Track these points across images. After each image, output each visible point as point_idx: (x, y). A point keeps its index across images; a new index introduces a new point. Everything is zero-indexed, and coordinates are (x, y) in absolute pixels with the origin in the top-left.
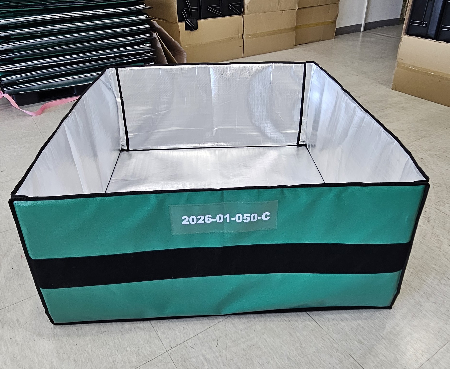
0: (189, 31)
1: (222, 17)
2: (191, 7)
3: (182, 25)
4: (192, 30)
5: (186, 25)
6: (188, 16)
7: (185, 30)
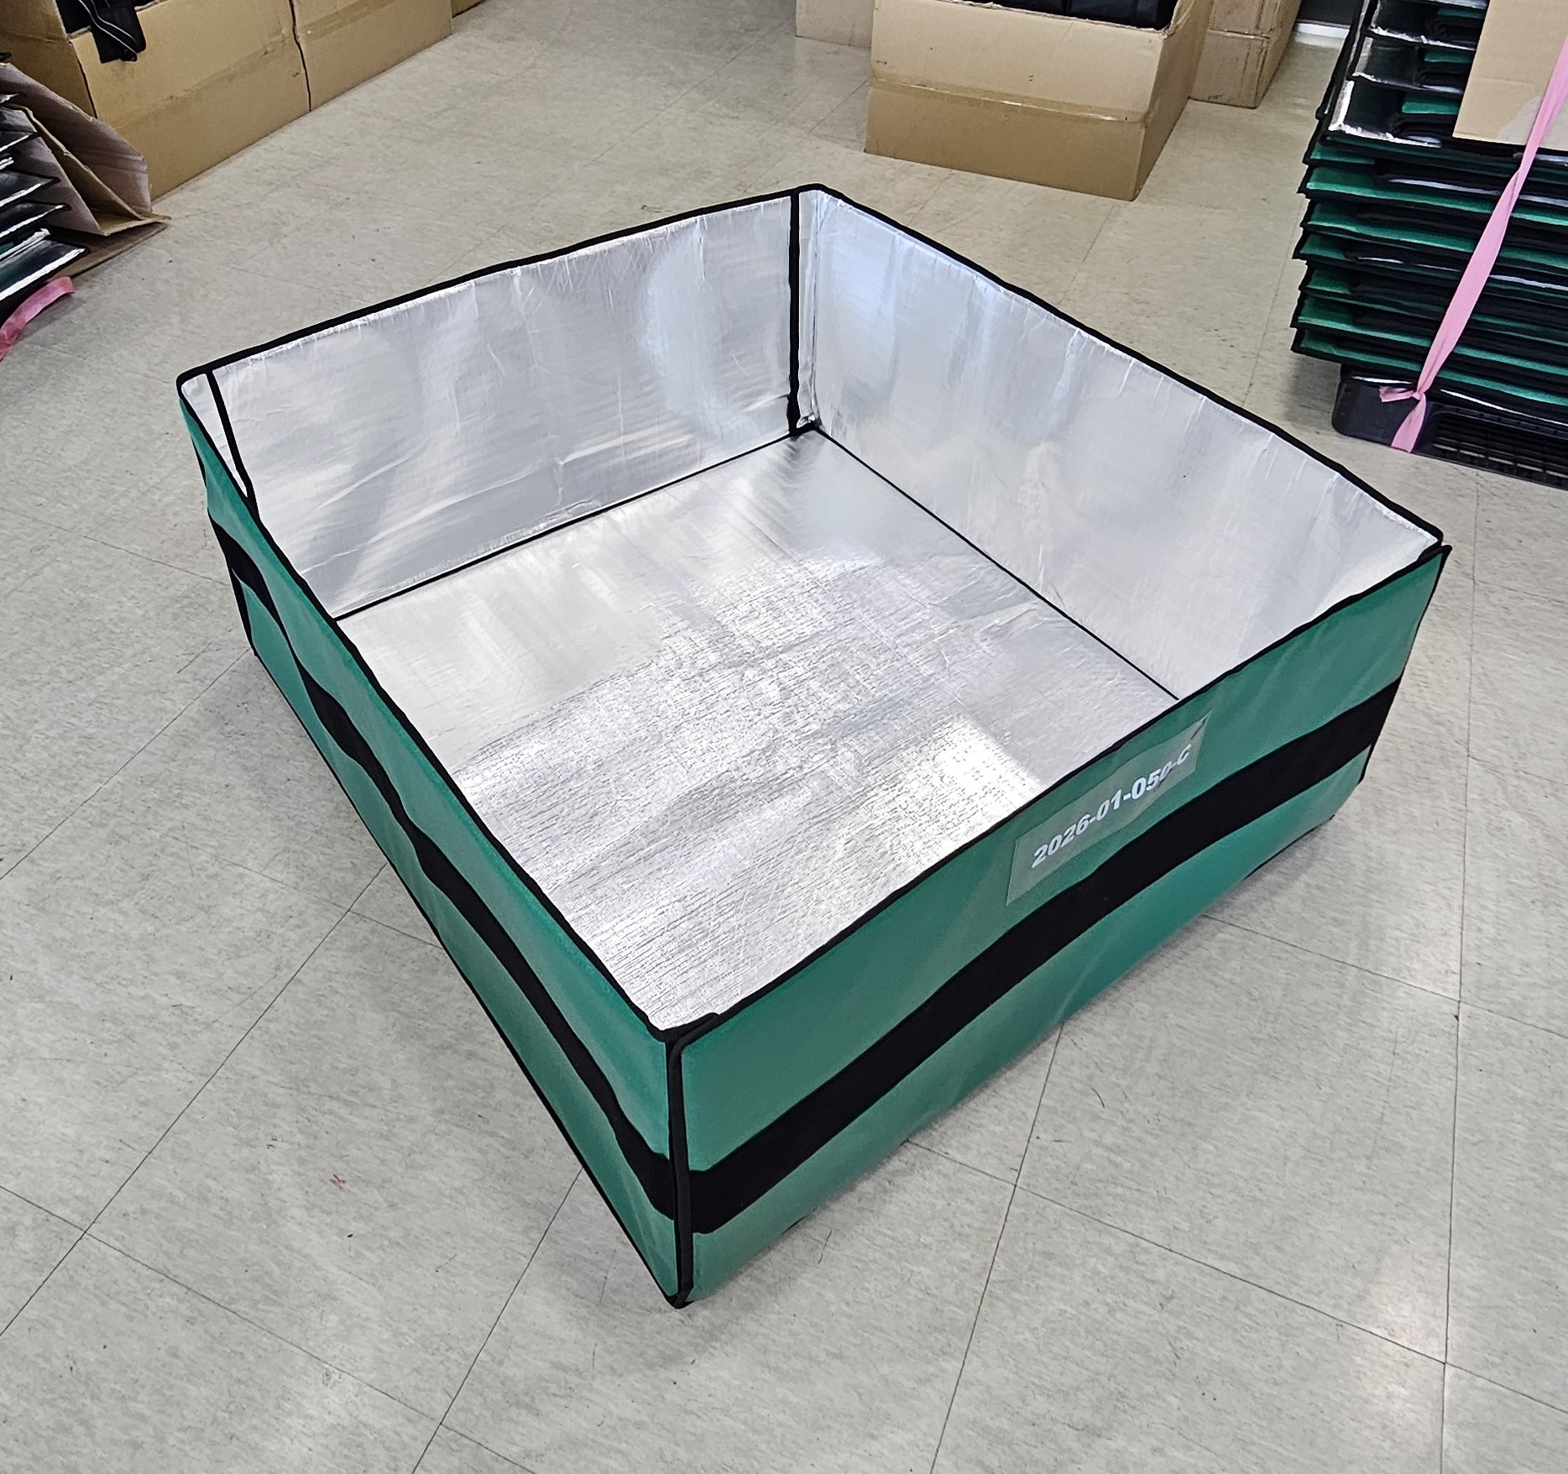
0: (119, 63)
3: (83, 44)
5: (101, 40)
7: (104, 60)
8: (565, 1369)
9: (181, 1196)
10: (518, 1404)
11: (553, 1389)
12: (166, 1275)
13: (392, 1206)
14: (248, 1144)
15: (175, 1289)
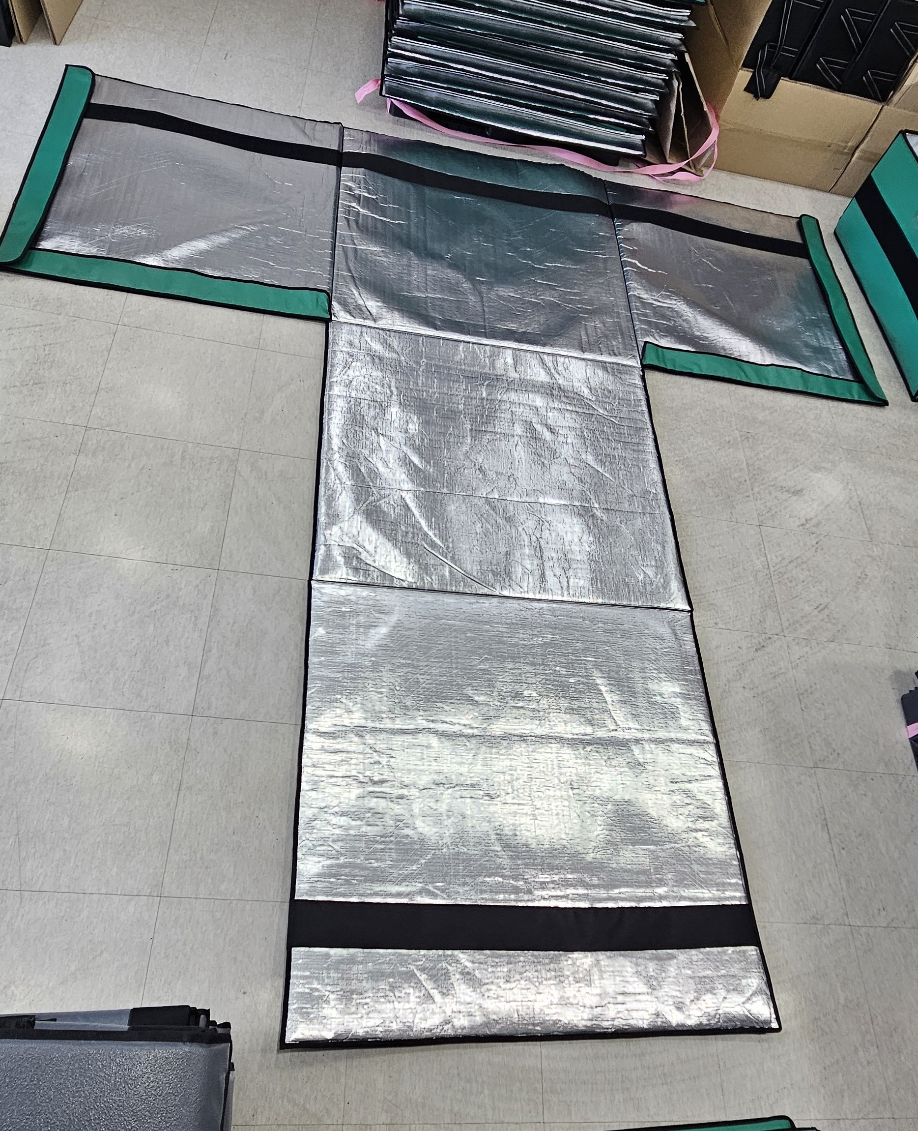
0: (751, 96)
1: (836, 90)
2: (785, 45)
3: (744, 76)
4: (756, 97)
5: (753, 79)
6: (767, 63)
7: (746, 90)
8: (266, 475)
9: (277, 366)
10: (252, 466)
11: (260, 473)
12: (254, 372)
13: (296, 417)
14: (299, 375)
15: (251, 375)
